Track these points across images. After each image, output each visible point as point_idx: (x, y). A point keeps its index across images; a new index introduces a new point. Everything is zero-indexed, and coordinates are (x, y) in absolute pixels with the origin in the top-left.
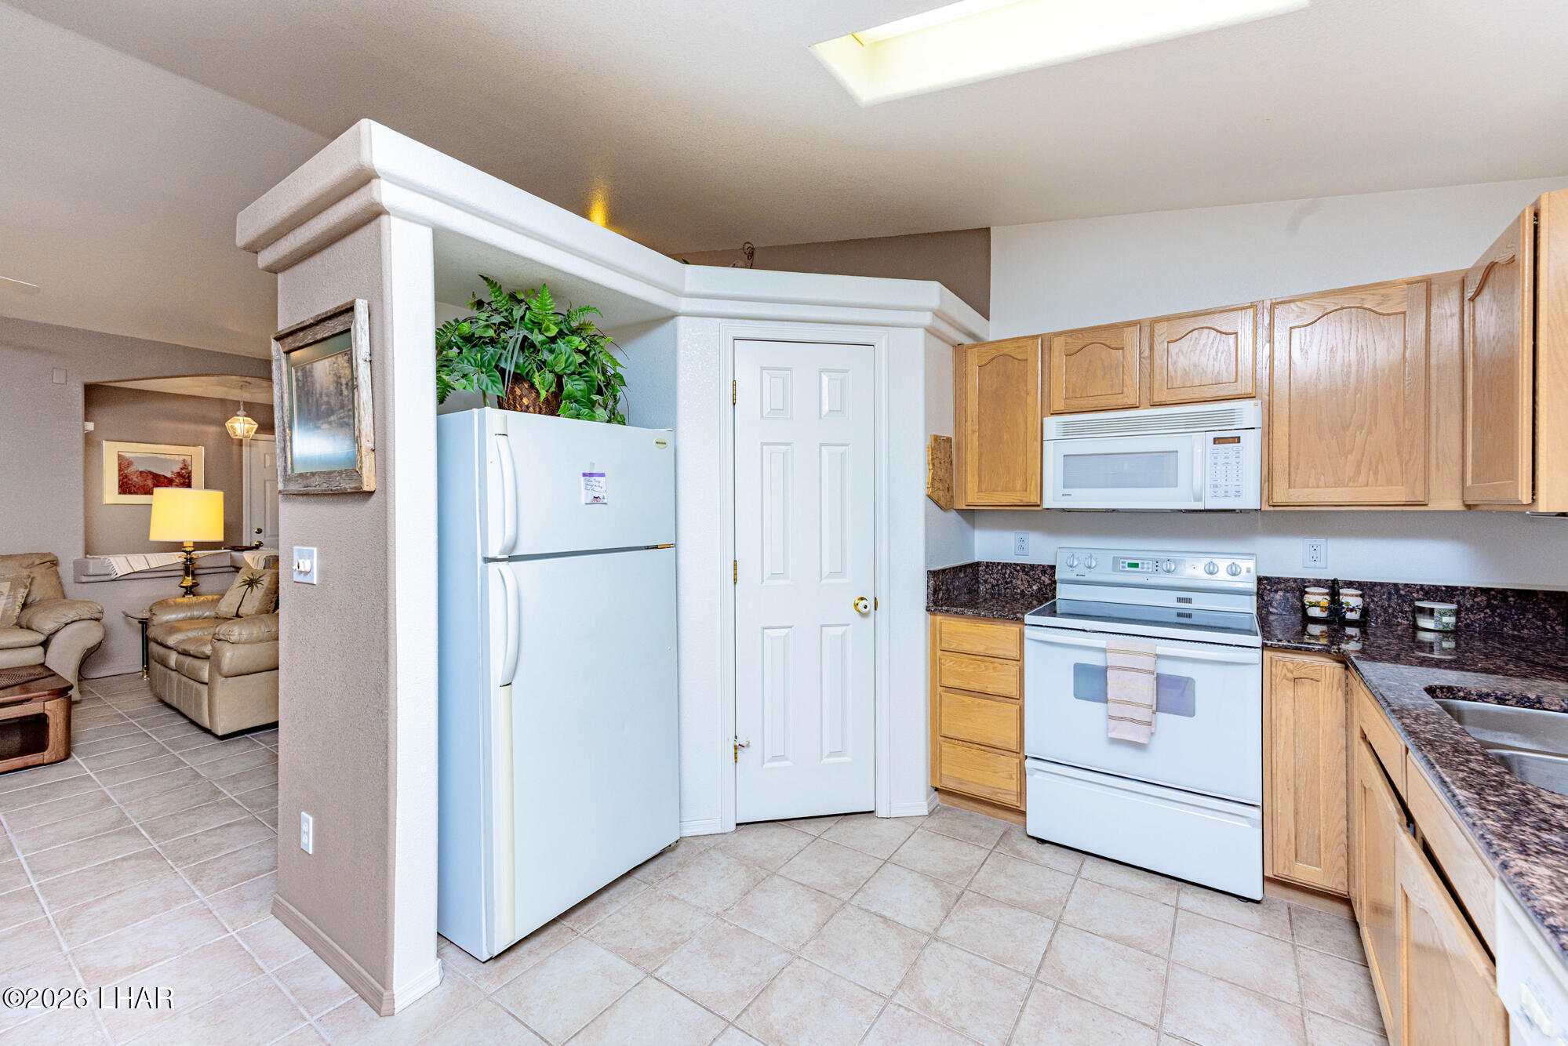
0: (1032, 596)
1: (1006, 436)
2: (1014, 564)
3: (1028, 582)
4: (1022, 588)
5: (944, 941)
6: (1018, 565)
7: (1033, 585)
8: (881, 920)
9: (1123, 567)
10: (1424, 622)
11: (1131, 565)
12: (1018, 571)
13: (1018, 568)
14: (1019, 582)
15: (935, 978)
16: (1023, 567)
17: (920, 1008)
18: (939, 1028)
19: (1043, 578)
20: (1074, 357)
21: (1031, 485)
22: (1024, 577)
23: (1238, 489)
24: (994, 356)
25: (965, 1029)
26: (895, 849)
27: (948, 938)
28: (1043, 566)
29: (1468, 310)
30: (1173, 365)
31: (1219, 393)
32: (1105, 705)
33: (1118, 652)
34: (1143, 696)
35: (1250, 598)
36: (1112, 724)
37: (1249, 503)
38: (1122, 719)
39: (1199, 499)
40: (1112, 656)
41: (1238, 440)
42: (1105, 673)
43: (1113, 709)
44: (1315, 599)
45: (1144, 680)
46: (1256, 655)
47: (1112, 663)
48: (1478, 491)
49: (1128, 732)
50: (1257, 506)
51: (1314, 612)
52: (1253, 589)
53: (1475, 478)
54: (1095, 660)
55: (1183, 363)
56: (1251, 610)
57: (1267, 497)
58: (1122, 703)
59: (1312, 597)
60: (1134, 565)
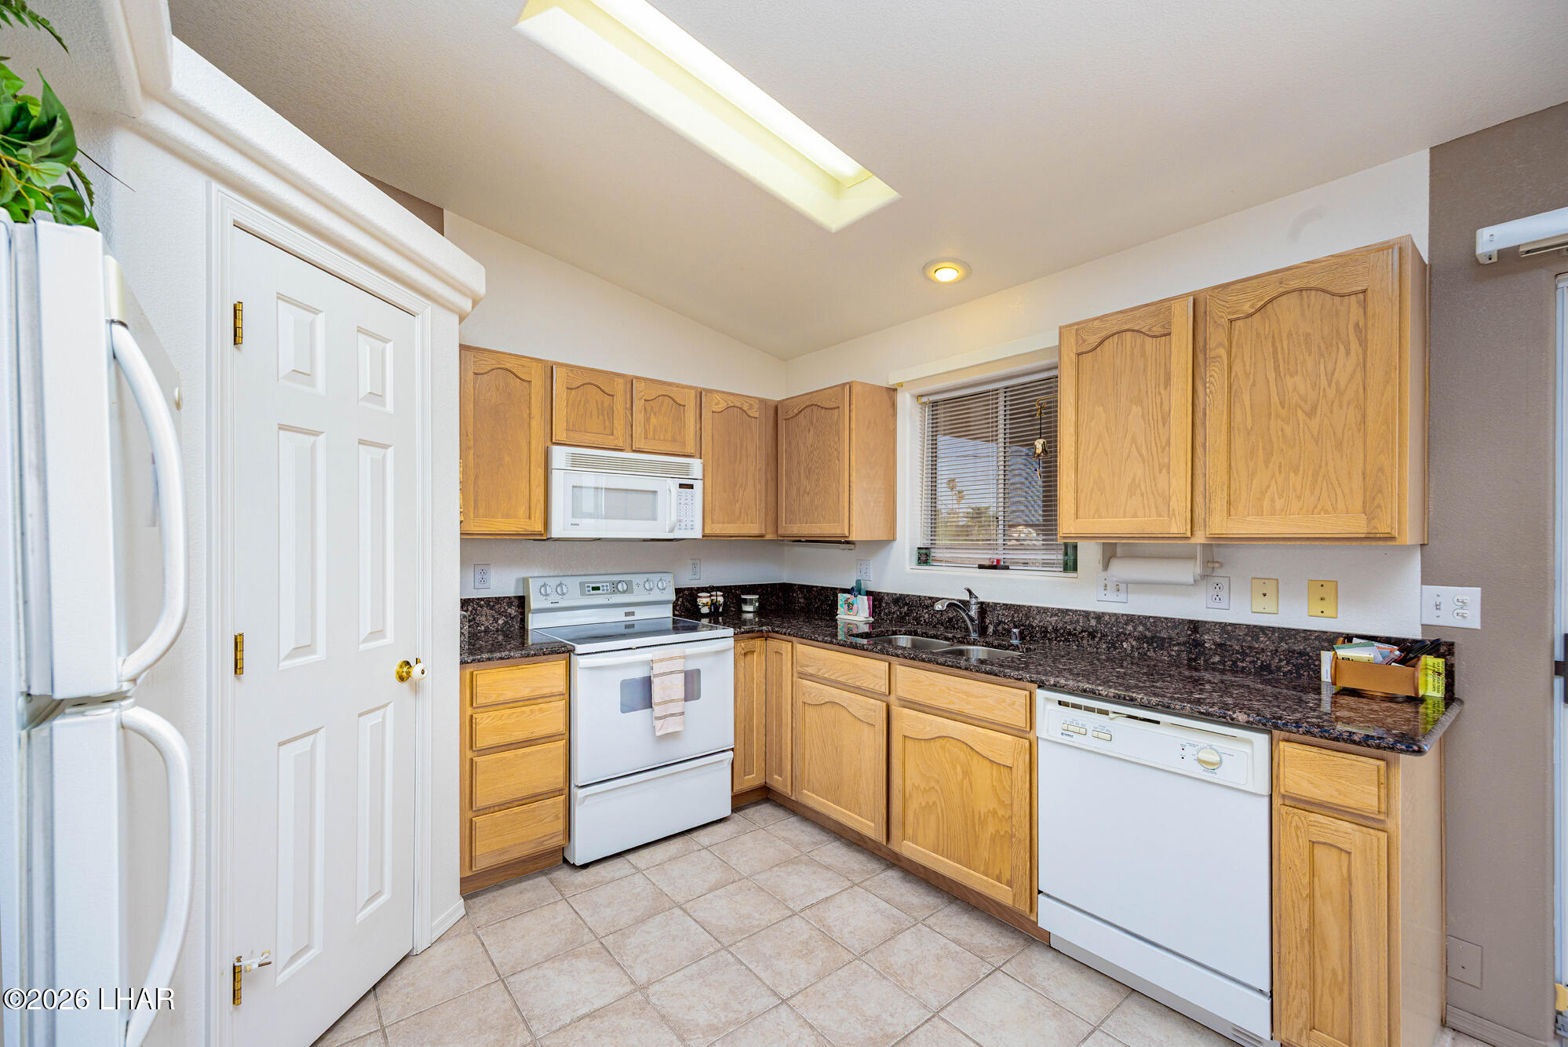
0: (497, 631)
1: (507, 459)
2: (478, 599)
3: (493, 616)
4: (487, 624)
5: (650, 983)
6: (482, 599)
7: (498, 619)
8: (587, 1019)
9: (589, 591)
10: (747, 608)
11: (594, 589)
12: (481, 607)
13: (482, 602)
14: (484, 619)
15: (689, 1009)
16: (488, 600)
17: (714, 1035)
18: (743, 1030)
19: (509, 611)
20: (573, 392)
21: (535, 513)
22: (489, 612)
23: (692, 523)
24: (493, 367)
25: (751, 1013)
26: (490, 963)
27: (649, 978)
28: (510, 598)
29: (782, 424)
30: (647, 420)
31: (677, 450)
32: (649, 710)
33: (661, 660)
34: (680, 692)
35: (671, 606)
36: (658, 723)
37: (697, 534)
38: (665, 717)
39: (672, 531)
40: (655, 666)
41: (691, 487)
42: (648, 682)
43: (658, 710)
44: (705, 601)
45: (680, 679)
46: (731, 642)
47: (656, 671)
48: (797, 529)
49: (671, 726)
50: (699, 536)
51: (705, 610)
52: (674, 598)
53: (789, 521)
54: (639, 673)
55: (653, 420)
56: (670, 614)
57: (703, 530)
58: (665, 702)
59: (703, 600)
60: (598, 588)
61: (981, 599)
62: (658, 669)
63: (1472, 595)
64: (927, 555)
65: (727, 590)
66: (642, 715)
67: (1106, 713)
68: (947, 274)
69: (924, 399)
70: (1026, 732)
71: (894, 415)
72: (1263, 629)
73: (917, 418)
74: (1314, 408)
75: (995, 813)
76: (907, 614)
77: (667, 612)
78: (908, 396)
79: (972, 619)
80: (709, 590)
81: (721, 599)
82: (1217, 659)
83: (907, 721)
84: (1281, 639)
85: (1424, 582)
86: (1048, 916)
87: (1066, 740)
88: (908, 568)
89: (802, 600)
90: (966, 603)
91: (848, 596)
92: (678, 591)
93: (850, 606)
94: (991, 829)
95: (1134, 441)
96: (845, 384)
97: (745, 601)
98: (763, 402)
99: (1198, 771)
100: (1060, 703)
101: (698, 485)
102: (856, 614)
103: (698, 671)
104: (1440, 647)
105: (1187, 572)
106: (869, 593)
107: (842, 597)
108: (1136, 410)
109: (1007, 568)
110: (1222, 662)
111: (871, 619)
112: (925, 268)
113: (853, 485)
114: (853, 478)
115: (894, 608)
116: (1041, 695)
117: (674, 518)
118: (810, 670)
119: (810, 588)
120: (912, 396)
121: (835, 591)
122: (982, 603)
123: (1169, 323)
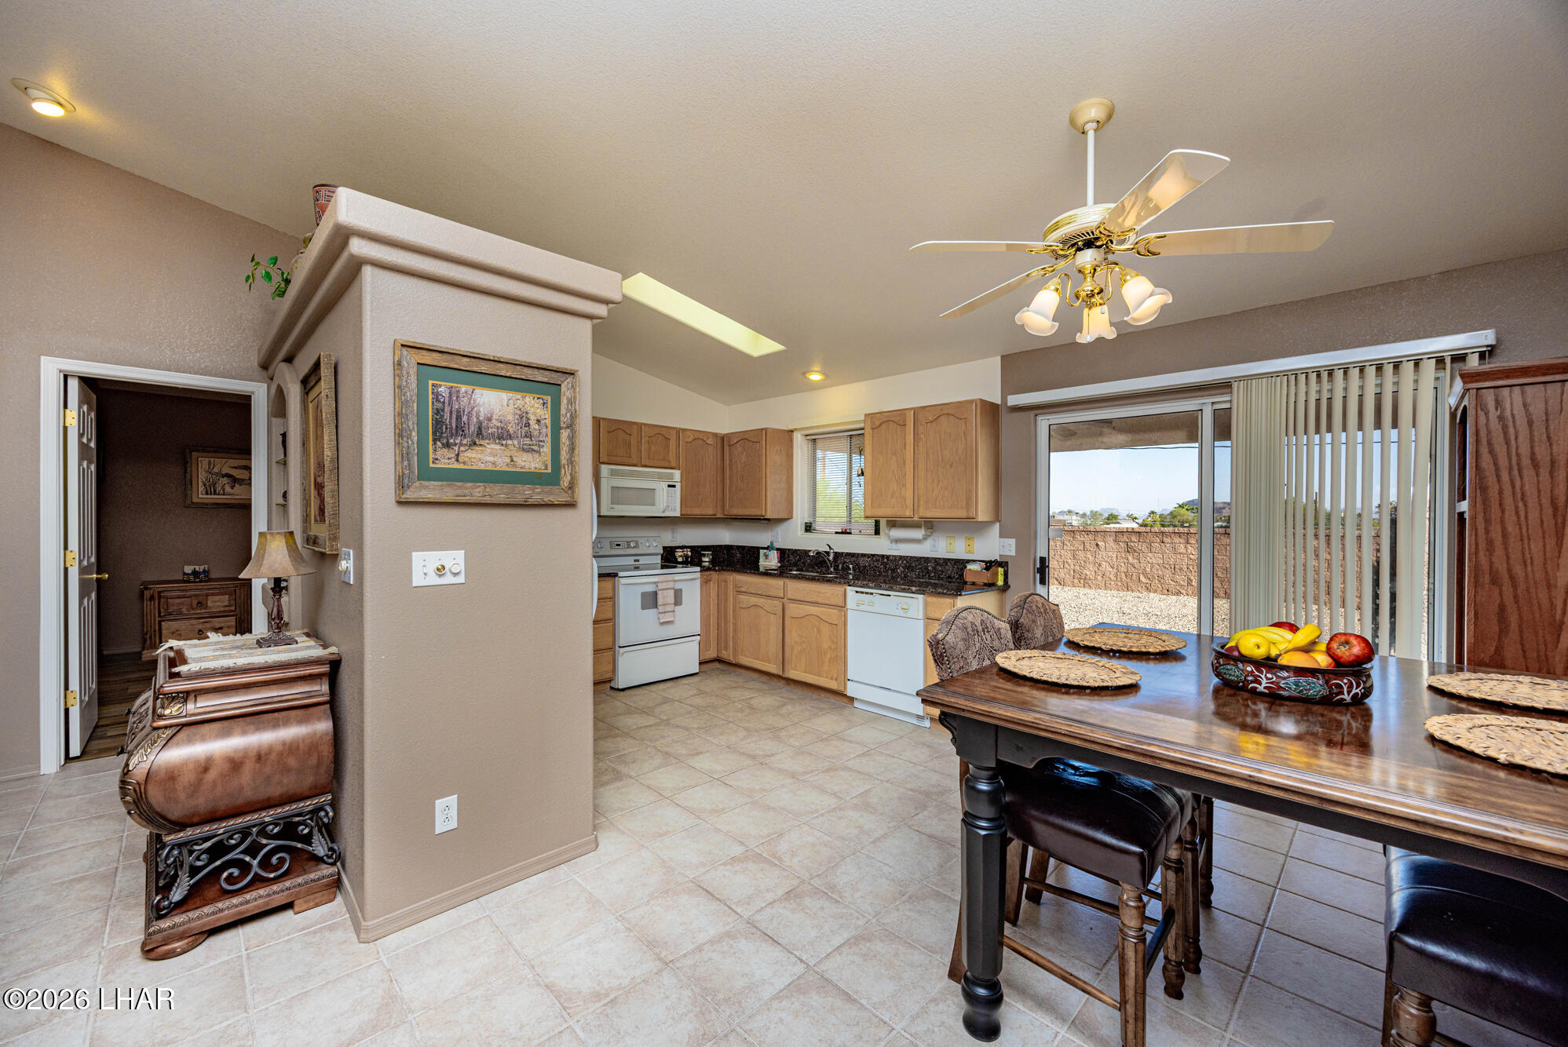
10: (704, 559)
20: (611, 434)
23: (675, 508)
29: (726, 448)
30: (650, 448)
31: (666, 465)
32: (655, 610)
33: (662, 582)
34: (672, 600)
35: (660, 557)
36: (661, 616)
37: (678, 514)
38: (665, 612)
39: (664, 512)
40: (660, 585)
41: (674, 486)
42: (655, 594)
43: (661, 609)
44: (680, 554)
45: (672, 593)
46: (699, 575)
47: (659, 588)
48: (736, 511)
49: (668, 618)
50: (679, 515)
51: (680, 560)
52: (662, 552)
53: (731, 507)
54: (650, 589)
55: (653, 448)
56: (659, 561)
57: (681, 511)
58: (664, 605)
59: (679, 553)
60: (619, 545)
61: (836, 551)
62: (661, 586)
63: (1013, 541)
64: (810, 527)
65: (693, 548)
66: (652, 612)
67: (872, 594)
68: (815, 377)
69: (808, 438)
70: (842, 607)
71: (792, 446)
72: (949, 559)
73: (805, 448)
74: (952, 464)
75: (830, 648)
76: (798, 561)
77: (658, 560)
78: (799, 436)
79: (830, 561)
80: (682, 547)
81: (689, 554)
82: (933, 575)
83: (793, 609)
84: (955, 564)
85: (1000, 537)
86: (851, 690)
87: (858, 608)
88: (799, 534)
89: (738, 555)
90: (828, 553)
91: (766, 551)
92: (664, 548)
93: (766, 557)
94: (828, 656)
95: (893, 471)
96: (763, 429)
97: (704, 555)
98: (715, 435)
99: (901, 613)
100: (857, 592)
101: (678, 485)
102: (771, 561)
103: (681, 590)
104: (1003, 564)
105: (918, 534)
106: (777, 549)
107: (762, 552)
108: (894, 458)
109: (850, 533)
110: (935, 576)
111: (779, 565)
112: (804, 374)
113: (768, 487)
114: (768, 483)
115: (791, 558)
116: (849, 588)
117: (665, 505)
118: (743, 589)
119: (743, 548)
120: (802, 435)
121: (758, 549)
122: (836, 553)
123: (905, 421)
